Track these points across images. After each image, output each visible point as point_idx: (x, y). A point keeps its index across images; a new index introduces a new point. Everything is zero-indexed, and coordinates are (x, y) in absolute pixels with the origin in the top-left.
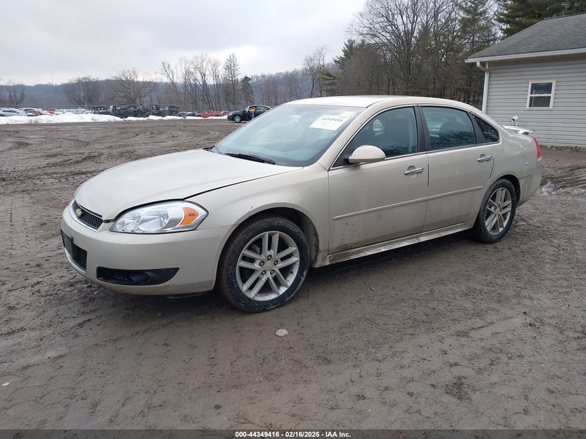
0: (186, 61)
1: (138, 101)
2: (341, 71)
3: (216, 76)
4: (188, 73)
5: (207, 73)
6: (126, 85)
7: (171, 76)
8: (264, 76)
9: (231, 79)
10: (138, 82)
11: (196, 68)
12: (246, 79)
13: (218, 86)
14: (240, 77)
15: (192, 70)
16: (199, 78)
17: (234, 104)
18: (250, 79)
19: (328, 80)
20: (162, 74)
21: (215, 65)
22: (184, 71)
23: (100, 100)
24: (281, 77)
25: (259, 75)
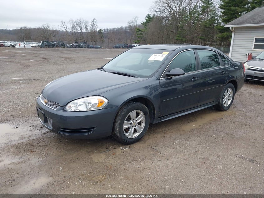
0: (73, 21)
1: (50, 39)
2: (144, 28)
3: (87, 28)
4: (74, 26)
5: (83, 27)
6: (45, 31)
7: (66, 28)
8: (107, 29)
9: (93, 30)
10: (50, 30)
11: (77, 24)
12: (101, 30)
13: (87, 33)
14: (98, 30)
15: (76, 25)
16: (79, 29)
17: (95, 42)
18: (102, 30)
19: (138, 32)
20: (61, 27)
21: (86, 23)
22: (72, 26)
23: (31, 38)
24: (115, 30)
25: (105, 29)
